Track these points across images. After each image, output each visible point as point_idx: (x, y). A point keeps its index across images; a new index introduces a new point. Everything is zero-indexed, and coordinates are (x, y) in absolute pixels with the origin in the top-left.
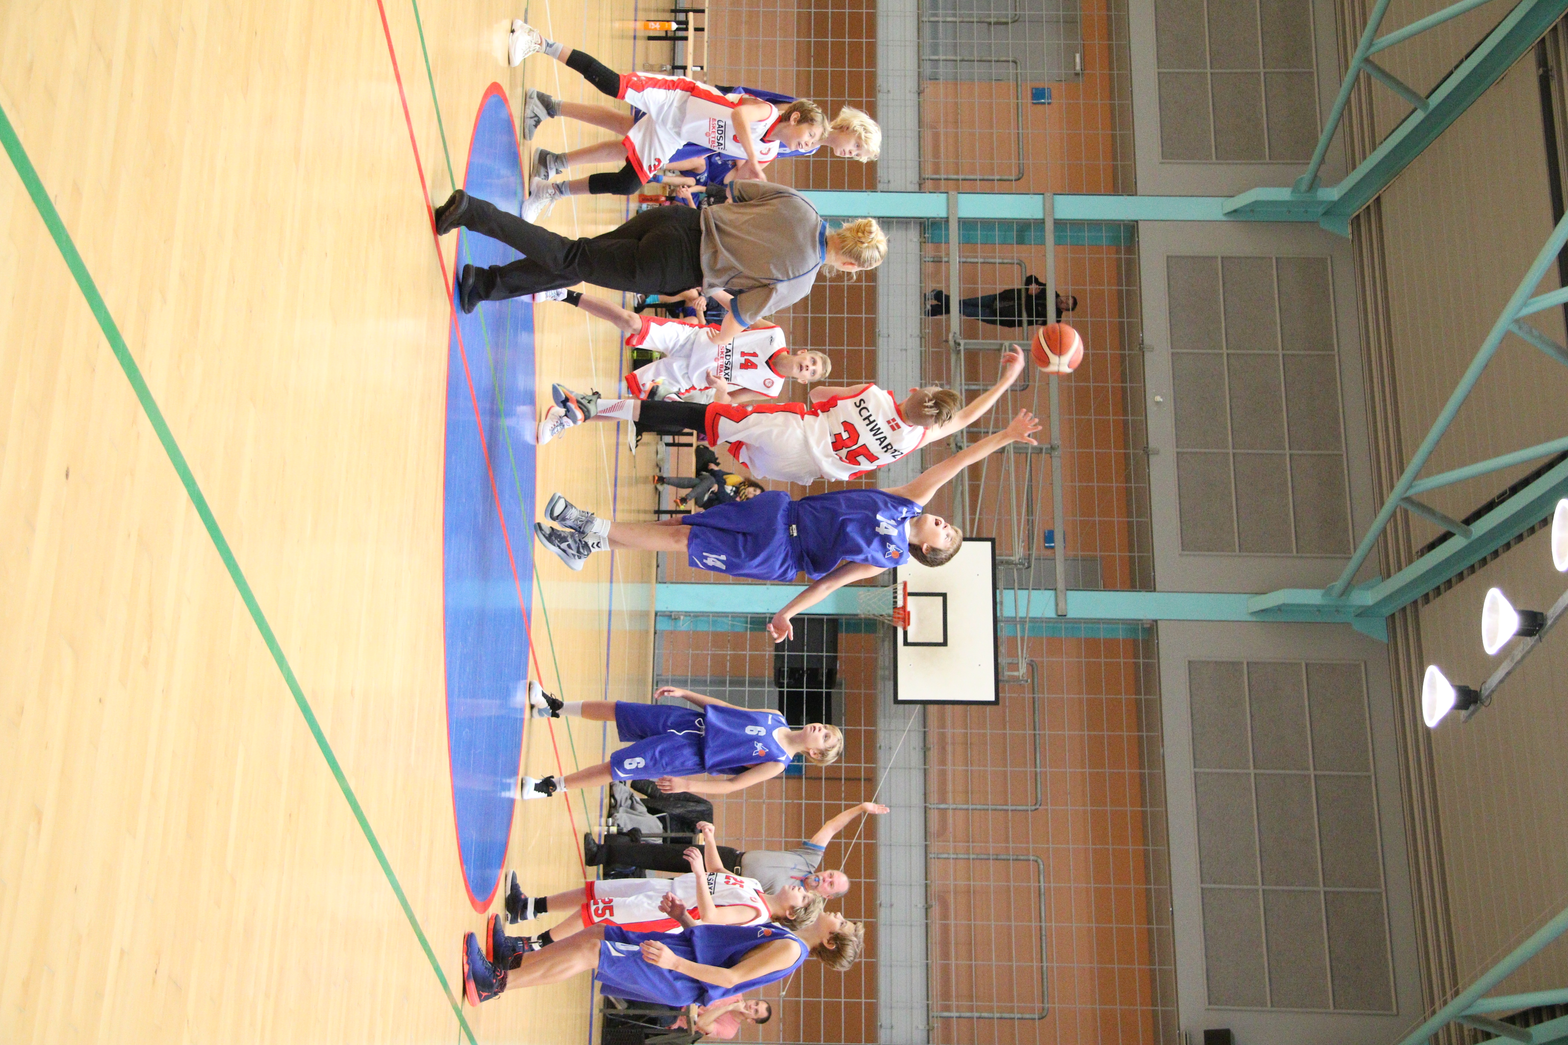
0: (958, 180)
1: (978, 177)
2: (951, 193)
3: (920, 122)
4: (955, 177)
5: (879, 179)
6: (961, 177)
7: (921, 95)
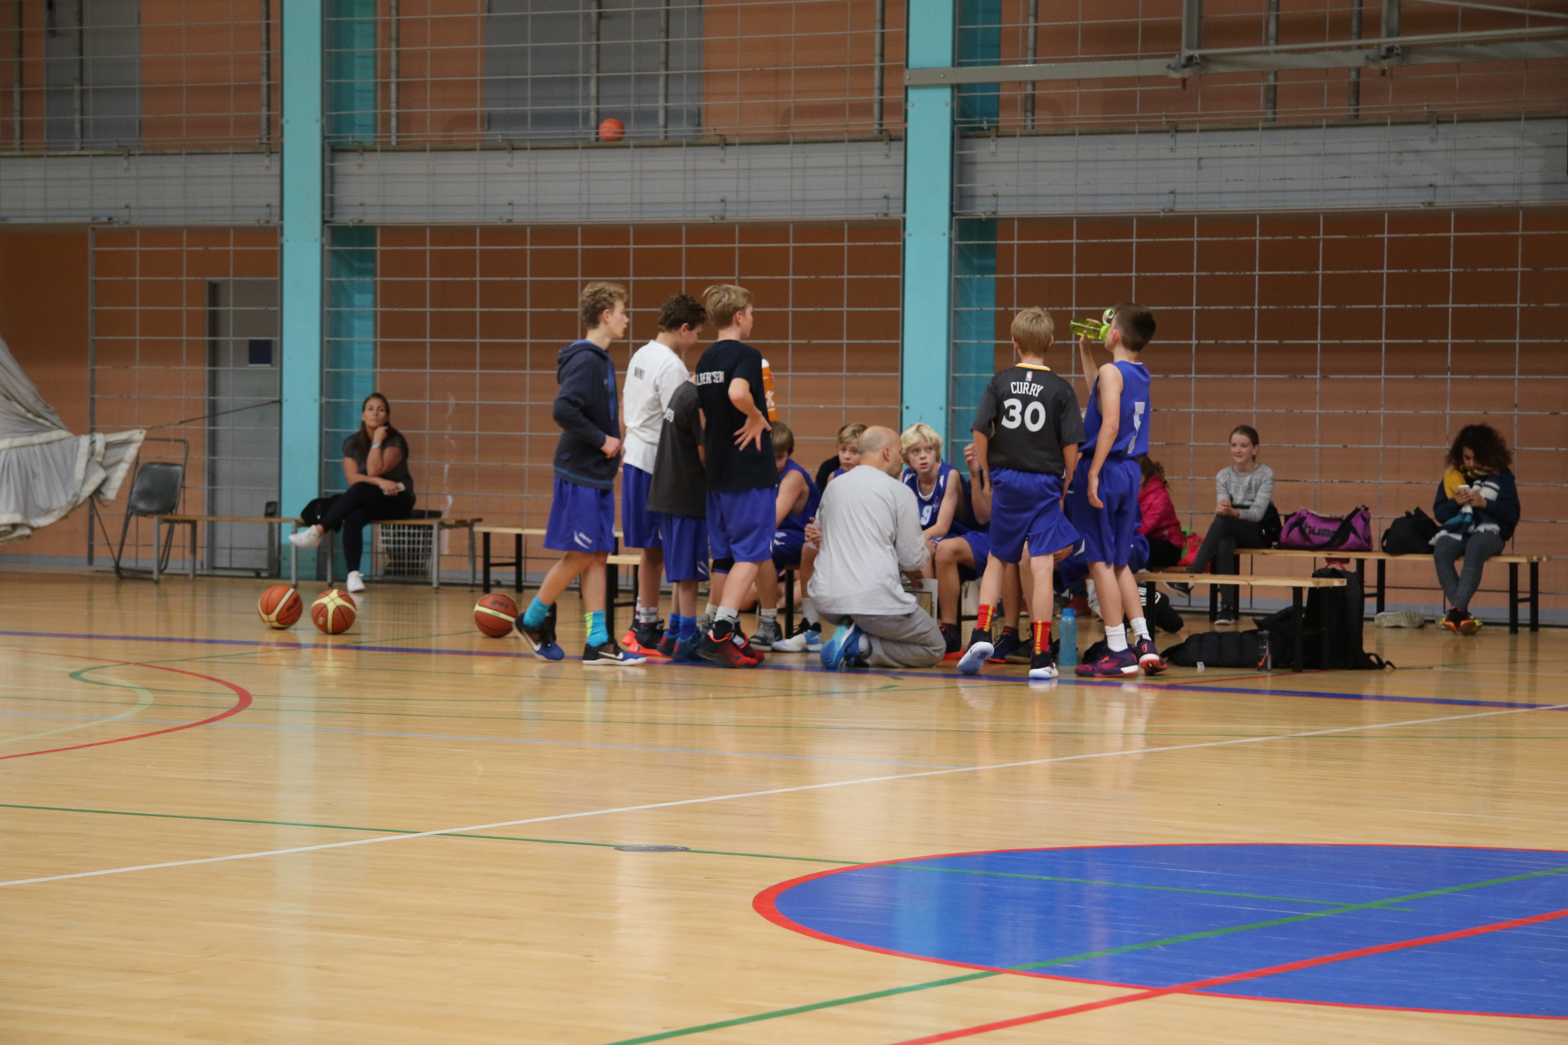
0: (882, 69)
1: (878, 30)
2: (907, 79)
3: (779, 141)
4: (877, 74)
5: (881, 217)
6: (877, 63)
7: (729, 140)
